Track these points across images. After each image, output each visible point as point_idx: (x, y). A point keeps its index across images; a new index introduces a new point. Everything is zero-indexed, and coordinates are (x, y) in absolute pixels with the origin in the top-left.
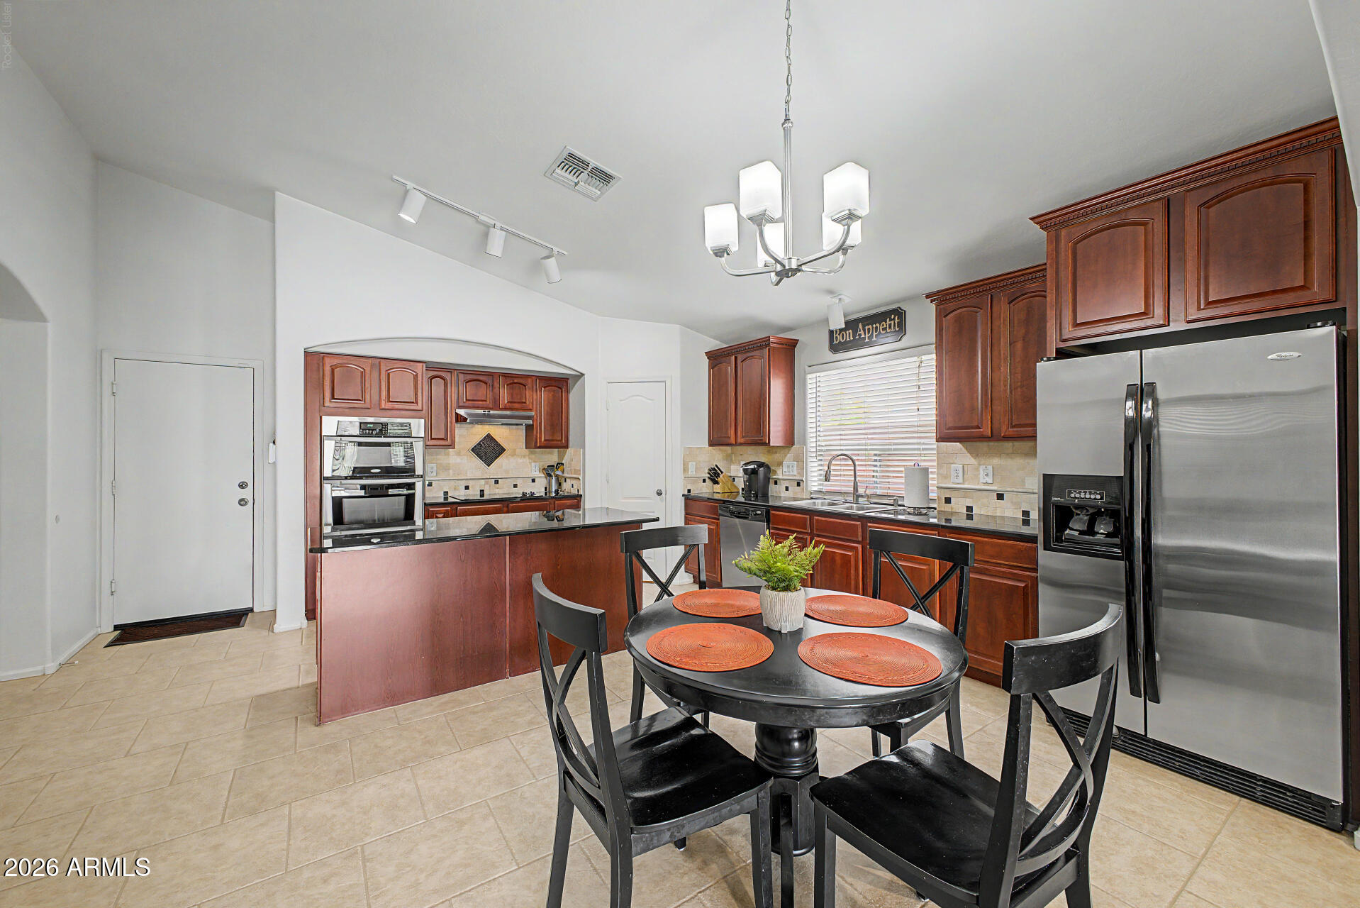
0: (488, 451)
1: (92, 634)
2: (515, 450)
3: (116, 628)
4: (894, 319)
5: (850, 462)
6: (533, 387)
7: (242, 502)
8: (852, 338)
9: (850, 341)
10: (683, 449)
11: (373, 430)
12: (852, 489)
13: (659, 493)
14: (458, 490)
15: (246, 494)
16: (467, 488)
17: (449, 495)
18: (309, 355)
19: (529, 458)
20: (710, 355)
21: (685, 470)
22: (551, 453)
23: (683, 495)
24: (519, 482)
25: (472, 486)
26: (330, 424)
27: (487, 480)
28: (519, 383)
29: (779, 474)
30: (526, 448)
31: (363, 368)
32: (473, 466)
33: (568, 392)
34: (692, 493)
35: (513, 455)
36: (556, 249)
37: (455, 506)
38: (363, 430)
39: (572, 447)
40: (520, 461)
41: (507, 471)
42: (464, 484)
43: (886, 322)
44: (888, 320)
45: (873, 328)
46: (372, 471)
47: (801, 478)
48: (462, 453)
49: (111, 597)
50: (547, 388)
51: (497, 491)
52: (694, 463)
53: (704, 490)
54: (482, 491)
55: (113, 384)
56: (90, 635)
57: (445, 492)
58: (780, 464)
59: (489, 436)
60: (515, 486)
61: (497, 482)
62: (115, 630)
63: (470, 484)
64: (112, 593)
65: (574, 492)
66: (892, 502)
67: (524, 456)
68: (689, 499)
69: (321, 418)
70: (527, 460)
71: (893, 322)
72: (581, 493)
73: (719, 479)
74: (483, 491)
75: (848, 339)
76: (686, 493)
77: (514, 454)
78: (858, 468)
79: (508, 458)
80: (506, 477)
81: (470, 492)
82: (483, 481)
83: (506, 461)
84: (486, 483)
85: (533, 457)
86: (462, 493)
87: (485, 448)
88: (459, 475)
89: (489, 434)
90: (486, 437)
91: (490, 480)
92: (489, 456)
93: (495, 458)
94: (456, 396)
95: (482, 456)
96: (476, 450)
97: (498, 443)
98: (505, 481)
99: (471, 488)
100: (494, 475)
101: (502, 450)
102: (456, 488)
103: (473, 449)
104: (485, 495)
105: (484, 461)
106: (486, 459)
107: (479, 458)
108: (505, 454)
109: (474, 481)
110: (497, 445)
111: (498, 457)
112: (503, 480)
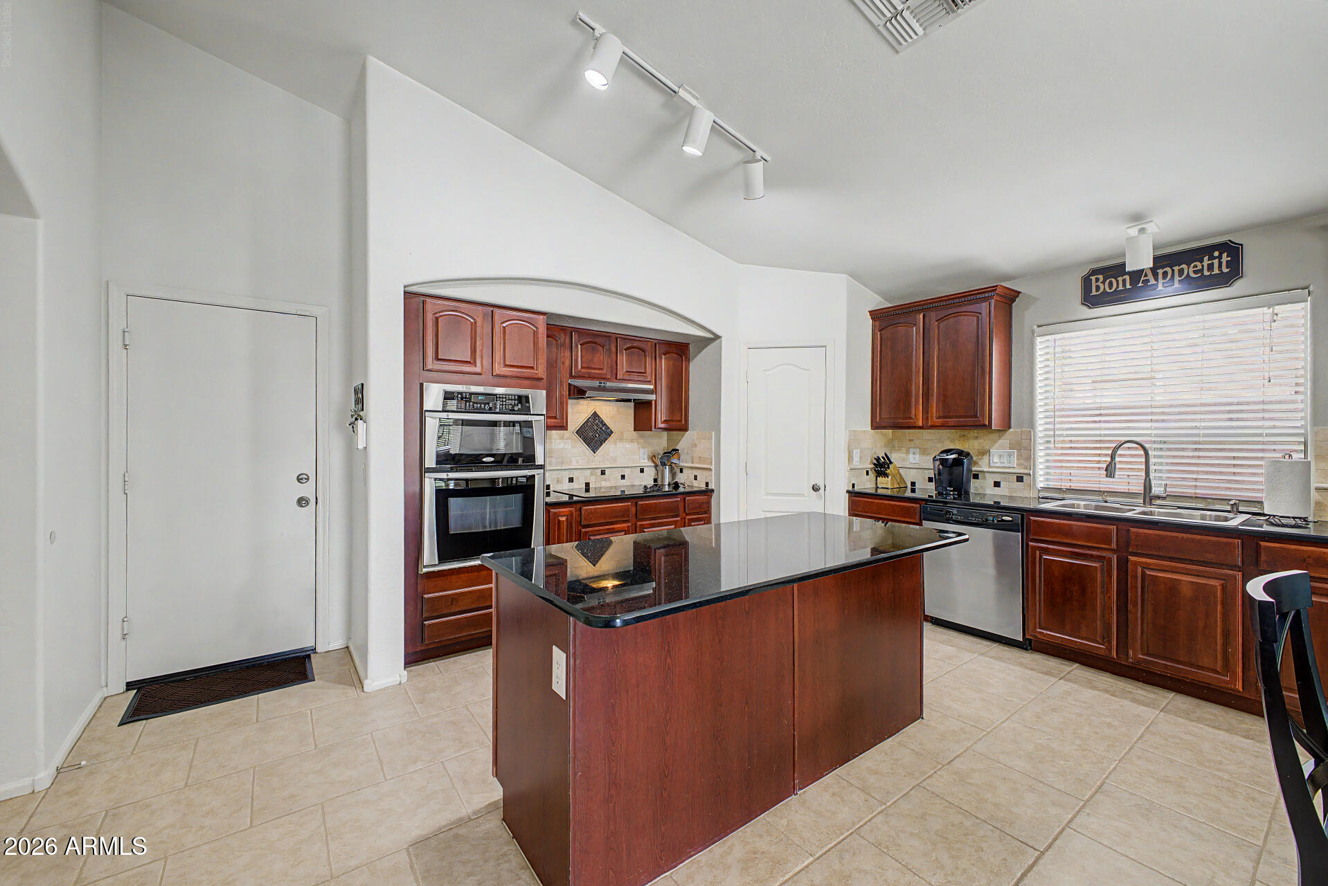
0: (594, 434)
1: (98, 699)
2: (622, 433)
3: (130, 686)
4: (1220, 257)
5: (1142, 452)
6: (652, 354)
7: (302, 502)
8: (1128, 286)
9: (1126, 290)
10: (847, 432)
11: (485, 404)
12: (1142, 488)
13: (815, 489)
14: (562, 482)
15: (307, 490)
16: (571, 480)
17: (552, 489)
18: (409, 295)
19: (638, 444)
20: (875, 315)
21: (850, 458)
22: (660, 437)
23: (848, 492)
24: (627, 472)
25: (578, 478)
26: (434, 395)
27: (593, 470)
28: (639, 348)
29: (982, 466)
30: (635, 430)
31: (473, 318)
32: (577, 454)
33: (688, 361)
34: (856, 489)
36: (759, 153)
37: (578, 506)
38: (474, 403)
39: (693, 429)
40: (628, 446)
41: (614, 459)
42: (567, 476)
43: (1202, 261)
44: (1206, 258)
45: (1173, 271)
46: (484, 460)
47: (1026, 471)
48: (572, 436)
49: (123, 643)
50: (667, 355)
51: (604, 484)
52: (858, 450)
53: (866, 484)
54: (587, 485)
55: (124, 331)
56: (96, 701)
58: (984, 452)
59: (595, 415)
60: (623, 477)
61: (603, 473)
62: (128, 690)
63: (575, 475)
64: (124, 637)
65: (699, 485)
66: (1229, 508)
67: (632, 441)
68: (854, 495)
69: (422, 385)
70: (635, 445)
71: (1216, 262)
72: (712, 486)
73: (888, 471)
74: (589, 483)
75: (1121, 288)
76: (851, 489)
77: (621, 439)
78: (1152, 460)
79: (615, 443)
80: (613, 466)
81: (575, 485)
82: (589, 471)
83: (613, 446)
84: (592, 474)
85: (642, 441)
86: (566, 487)
87: (592, 429)
88: (562, 464)
89: (595, 412)
90: (591, 416)
91: (596, 470)
92: (595, 440)
93: (602, 442)
94: (569, 362)
95: (587, 441)
96: (583, 433)
97: (605, 424)
98: (612, 471)
99: (576, 479)
100: (600, 464)
101: (609, 432)
102: (559, 481)
103: (579, 431)
104: (591, 489)
105: (590, 447)
106: (592, 444)
107: (585, 442)
108: (612, 438)
109: (578, 471)
110: (604, 427)
111: (604, 441)
112: (610, 469)
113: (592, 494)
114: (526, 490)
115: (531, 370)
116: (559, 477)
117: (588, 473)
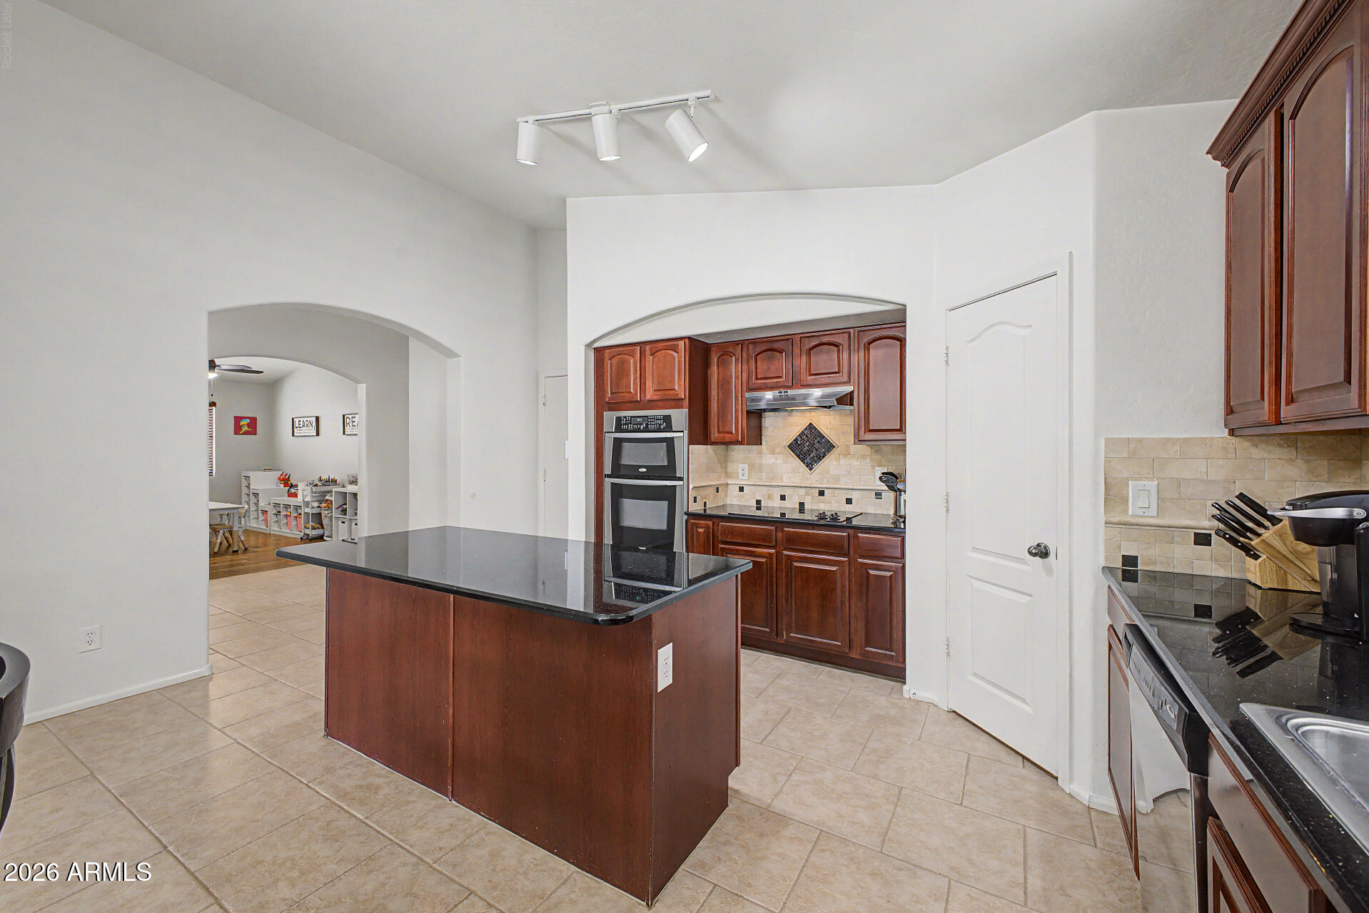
0: (811, 448)
2: (848, 447)
14: (773, 499)
16: (783, 498)
17: (763, 506)
19: (871, 460)
24: (854, 496)
25: (790, 497)
27: (808, 490)
32: (790, 470)
35: (845, 455)
40: (855, 463)
41: (837, 479)
42: (777, 493)
48: (777, 450)
51: (822, 506)
54: (802, 505)
55: (543, 397)
57: (757, 501)
59: (811, 427)
60: (849, 501)
61: (822, 493)
63: (787, 492)
67: (863, 457)
70: (866, 463)
74: (803, 503)
77: (847, 454)
79: (838, 459)
80: (835, 486)
81: (787, 504)
82: (804, 490)
83: (835, 463)
84: (807, 494)
85: (877, 457)
86: (777, 503)
87: (807, 444)
88: (772, 480)
89: (811, 424)
90: (806, 429)
91: (813, 490)
92: (812, 455)
93: (820, 458)
94: (745, 375)
95: (802, 456)
96: (796, 447)
97: (824, 437)
98: (834, 493)
99: (788, 498)
100: (817, 482)
101: (830, 447)
102: (770, 497)
103: (790, 445)
104: (806, 511)
105: (804, 463)
106: (808, 460)
107: (799, 458)
108: (834, 453)
109: (791, 489)
110: (823, 440)
111: (824, 457)
112: (830, 491)
113: (807, 516)
114: (668, 495)
115: (673, 392)
116: (770, 493)
117: (802, 491)
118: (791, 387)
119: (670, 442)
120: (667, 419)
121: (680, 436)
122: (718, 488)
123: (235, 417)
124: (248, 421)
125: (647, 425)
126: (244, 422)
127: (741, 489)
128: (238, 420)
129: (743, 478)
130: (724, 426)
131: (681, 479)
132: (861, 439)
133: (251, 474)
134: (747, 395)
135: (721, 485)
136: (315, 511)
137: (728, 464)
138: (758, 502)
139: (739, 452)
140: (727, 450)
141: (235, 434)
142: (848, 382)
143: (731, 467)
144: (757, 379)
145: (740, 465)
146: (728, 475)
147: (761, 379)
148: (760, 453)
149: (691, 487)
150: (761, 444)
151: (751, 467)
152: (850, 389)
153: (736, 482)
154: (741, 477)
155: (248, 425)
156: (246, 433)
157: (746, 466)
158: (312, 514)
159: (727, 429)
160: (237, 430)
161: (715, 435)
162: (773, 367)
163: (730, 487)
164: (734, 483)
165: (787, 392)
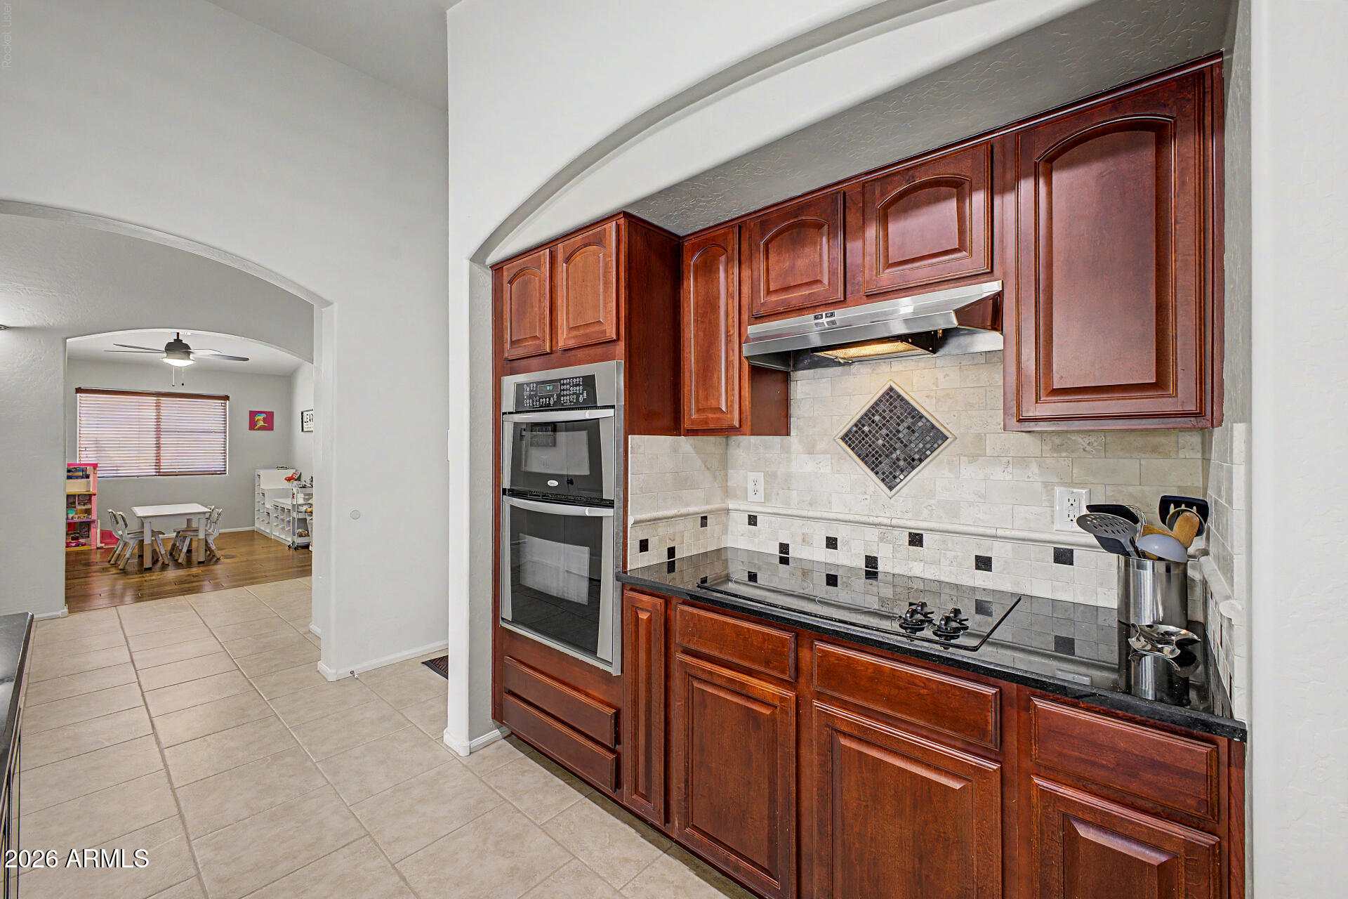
2: (976, 437)
14: (813, 545)
16: (832, 544)
17: (791, 554)
24: (996, 552)
25: (847, 543)
27: (886, 531)
32: (848, 484)
35: (973, 458)
38: (539, 397)
40: (1000, 475)
41: (953, 511)
42: (821, 532)
46: (549, 483)
48: (821, 446)
51: (923, 570)
54: (871, 561)
57: (781, 545)
59: (891, 396)
60: (983, 564)
61: (916, 540)
63: (840, 533)
74: (875, 559)
77: (978, 457)
79: (955, 467)
80: (951, 528)
81: (840, 557)
82: (876, 531)
84: (882, 539)
86: (820, 553)
87: (884, 432)
88: (811, 504)
89: (891, 389)
90: (880, 400)
91: (896, 532)
92: (894, 456)
93: (912, 463)
94: (746, 290)
95: (872, 459)
96: (857, 439)
97: (922, 417)
98: (944, 542)
99: (843, 544)
100: (909, 515)
101: (935, 437)
102: (805, 540)
103: (846, 435)
104: (880, 576)
105: (877, 473)
106: (885, 466)
107: (866, 463)
108: (944, 453)
109: (849, 527)
110: (920, 424)
111: (921, 460)
112: (937, 536)
115: (597, 328)
116: (806, 531)
117: (872, 534)
118: (843, 302)
119: (592, 428)
120: (589, 382)
121: (609, 417)
122: (704, 518)
123: (251, 412)
124: (264, 415)
125: (559, 396)
126: (260, 417)
127: (753, 520)
128: (253, 414)
129: (755, 499)
130: (707, 398)
131: (610, 504)
132: (1026, 414)
133: (262, 472)
134: (752, 330)
135: (710, 512)
136: (301, 516)
137: (730, 471)
138: (784, 548)
139: (748, 448)
140: (727, 445)
141: (250, 429)
142: (989, 274)
143: (736, 477)
144: (769, 292)
145: (750, 474)
146: (727, 492)
147: (776, 291)
148: (786, 449)
149: (631, 521)
150: (788, 434)
151: (770, 477)
152: (992, 287)
153: (742, 507)
154: (751, 497)
155: (264, 420)
156: (262, 428)
157: (760, 476)
158: (298, 519)
159: (713, 403)
160: (253, 426)
161: (691, 413)
162: (801, 263)
163: (732, 514)
164: (740, 508)
165: (832, 315)
